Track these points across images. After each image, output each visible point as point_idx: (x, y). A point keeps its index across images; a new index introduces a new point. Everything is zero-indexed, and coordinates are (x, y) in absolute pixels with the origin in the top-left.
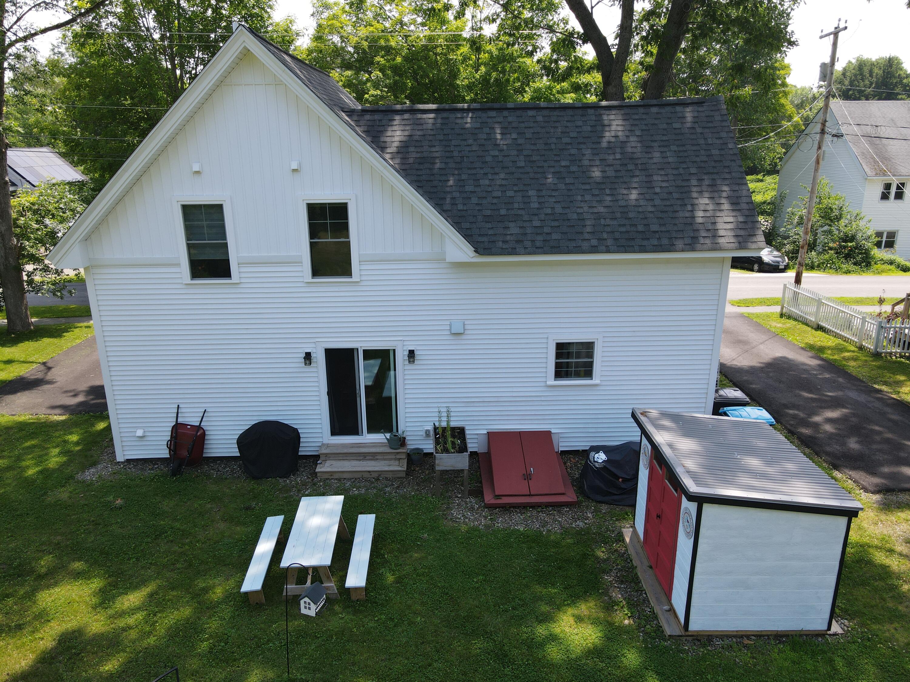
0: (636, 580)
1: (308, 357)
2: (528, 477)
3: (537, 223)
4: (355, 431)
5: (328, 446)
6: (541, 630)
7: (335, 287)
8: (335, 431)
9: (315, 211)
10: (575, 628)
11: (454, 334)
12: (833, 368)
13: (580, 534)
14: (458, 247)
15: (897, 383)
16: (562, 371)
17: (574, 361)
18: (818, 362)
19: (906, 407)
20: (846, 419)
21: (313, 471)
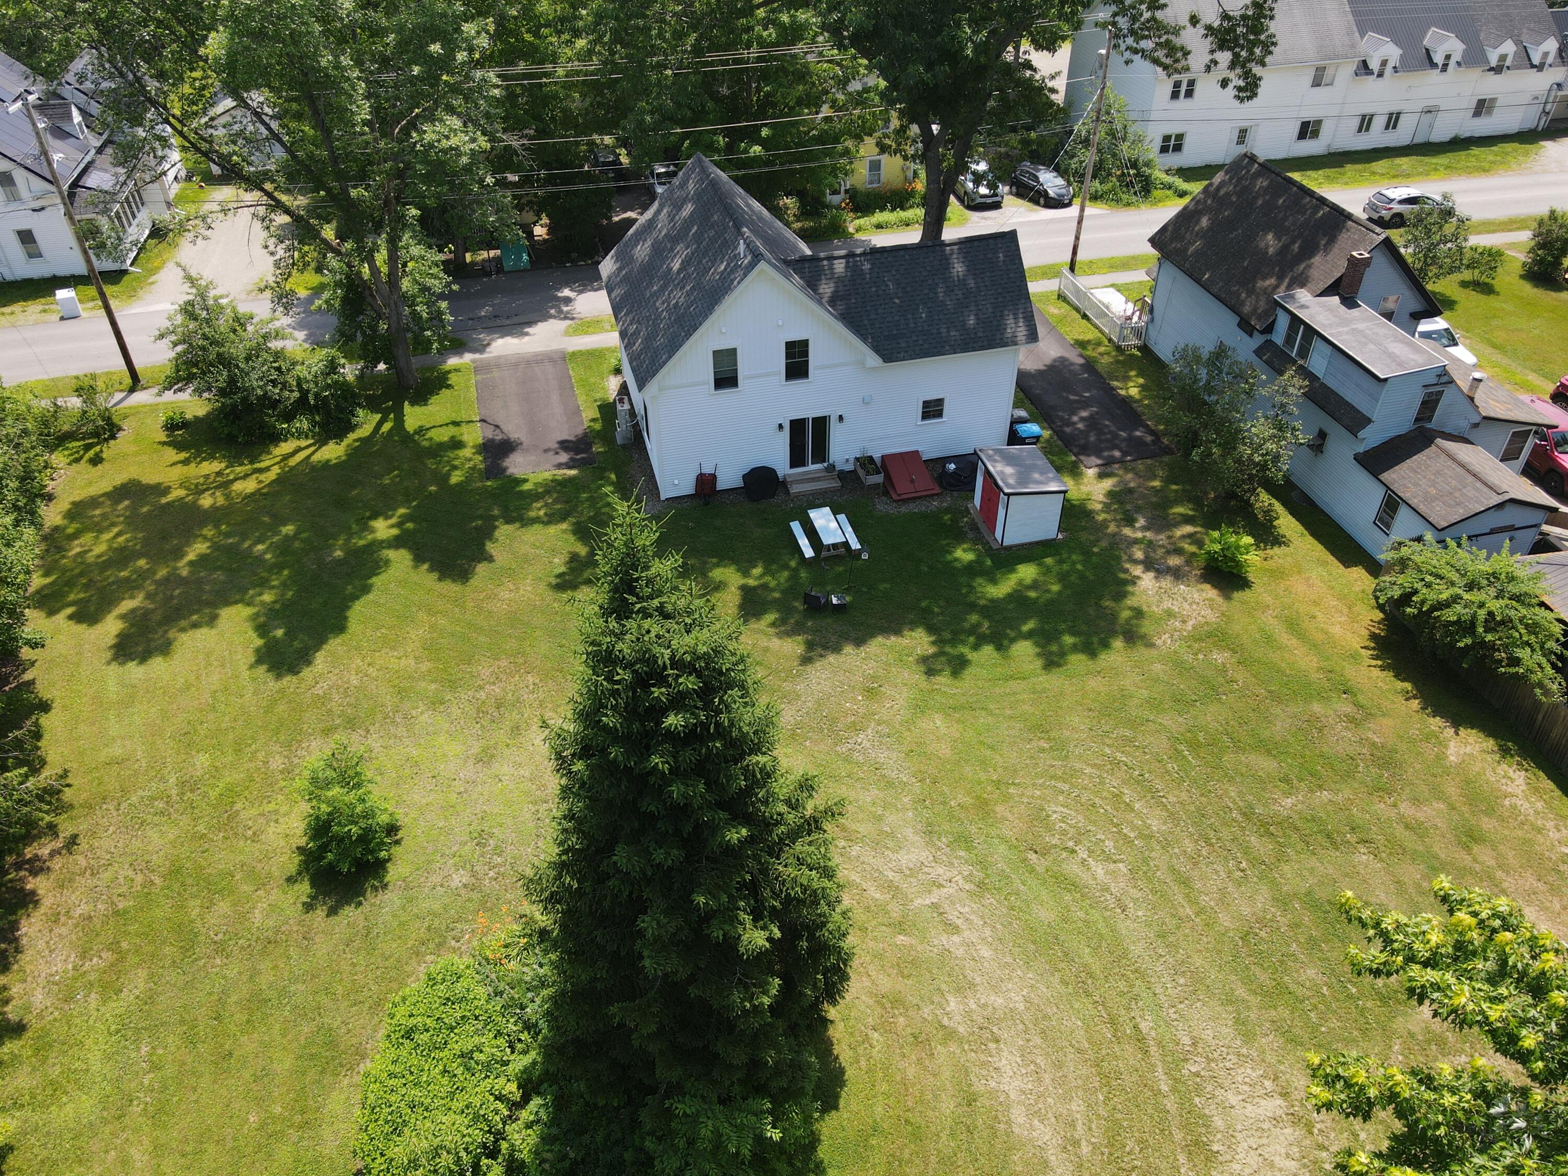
0: (978, 529)
1: (781, 427)
2: (912, 481)
3: (915, 338)
4: (803, 464)
5: (790, 475)
6: (949, 557)
7: (798, 385)
8: (792, 466)
9: (790, 346)
10: (964, 555)
11: (865, 402)
12: (1089, 365)
13: (947, 510)
14: (873, 360)
15: (1127, 378)
16: (926, 415)
17: (932, 409)
18: (1081, 361)
19: (1126, 402)
20: (1091, 417)
21: (787, 492)
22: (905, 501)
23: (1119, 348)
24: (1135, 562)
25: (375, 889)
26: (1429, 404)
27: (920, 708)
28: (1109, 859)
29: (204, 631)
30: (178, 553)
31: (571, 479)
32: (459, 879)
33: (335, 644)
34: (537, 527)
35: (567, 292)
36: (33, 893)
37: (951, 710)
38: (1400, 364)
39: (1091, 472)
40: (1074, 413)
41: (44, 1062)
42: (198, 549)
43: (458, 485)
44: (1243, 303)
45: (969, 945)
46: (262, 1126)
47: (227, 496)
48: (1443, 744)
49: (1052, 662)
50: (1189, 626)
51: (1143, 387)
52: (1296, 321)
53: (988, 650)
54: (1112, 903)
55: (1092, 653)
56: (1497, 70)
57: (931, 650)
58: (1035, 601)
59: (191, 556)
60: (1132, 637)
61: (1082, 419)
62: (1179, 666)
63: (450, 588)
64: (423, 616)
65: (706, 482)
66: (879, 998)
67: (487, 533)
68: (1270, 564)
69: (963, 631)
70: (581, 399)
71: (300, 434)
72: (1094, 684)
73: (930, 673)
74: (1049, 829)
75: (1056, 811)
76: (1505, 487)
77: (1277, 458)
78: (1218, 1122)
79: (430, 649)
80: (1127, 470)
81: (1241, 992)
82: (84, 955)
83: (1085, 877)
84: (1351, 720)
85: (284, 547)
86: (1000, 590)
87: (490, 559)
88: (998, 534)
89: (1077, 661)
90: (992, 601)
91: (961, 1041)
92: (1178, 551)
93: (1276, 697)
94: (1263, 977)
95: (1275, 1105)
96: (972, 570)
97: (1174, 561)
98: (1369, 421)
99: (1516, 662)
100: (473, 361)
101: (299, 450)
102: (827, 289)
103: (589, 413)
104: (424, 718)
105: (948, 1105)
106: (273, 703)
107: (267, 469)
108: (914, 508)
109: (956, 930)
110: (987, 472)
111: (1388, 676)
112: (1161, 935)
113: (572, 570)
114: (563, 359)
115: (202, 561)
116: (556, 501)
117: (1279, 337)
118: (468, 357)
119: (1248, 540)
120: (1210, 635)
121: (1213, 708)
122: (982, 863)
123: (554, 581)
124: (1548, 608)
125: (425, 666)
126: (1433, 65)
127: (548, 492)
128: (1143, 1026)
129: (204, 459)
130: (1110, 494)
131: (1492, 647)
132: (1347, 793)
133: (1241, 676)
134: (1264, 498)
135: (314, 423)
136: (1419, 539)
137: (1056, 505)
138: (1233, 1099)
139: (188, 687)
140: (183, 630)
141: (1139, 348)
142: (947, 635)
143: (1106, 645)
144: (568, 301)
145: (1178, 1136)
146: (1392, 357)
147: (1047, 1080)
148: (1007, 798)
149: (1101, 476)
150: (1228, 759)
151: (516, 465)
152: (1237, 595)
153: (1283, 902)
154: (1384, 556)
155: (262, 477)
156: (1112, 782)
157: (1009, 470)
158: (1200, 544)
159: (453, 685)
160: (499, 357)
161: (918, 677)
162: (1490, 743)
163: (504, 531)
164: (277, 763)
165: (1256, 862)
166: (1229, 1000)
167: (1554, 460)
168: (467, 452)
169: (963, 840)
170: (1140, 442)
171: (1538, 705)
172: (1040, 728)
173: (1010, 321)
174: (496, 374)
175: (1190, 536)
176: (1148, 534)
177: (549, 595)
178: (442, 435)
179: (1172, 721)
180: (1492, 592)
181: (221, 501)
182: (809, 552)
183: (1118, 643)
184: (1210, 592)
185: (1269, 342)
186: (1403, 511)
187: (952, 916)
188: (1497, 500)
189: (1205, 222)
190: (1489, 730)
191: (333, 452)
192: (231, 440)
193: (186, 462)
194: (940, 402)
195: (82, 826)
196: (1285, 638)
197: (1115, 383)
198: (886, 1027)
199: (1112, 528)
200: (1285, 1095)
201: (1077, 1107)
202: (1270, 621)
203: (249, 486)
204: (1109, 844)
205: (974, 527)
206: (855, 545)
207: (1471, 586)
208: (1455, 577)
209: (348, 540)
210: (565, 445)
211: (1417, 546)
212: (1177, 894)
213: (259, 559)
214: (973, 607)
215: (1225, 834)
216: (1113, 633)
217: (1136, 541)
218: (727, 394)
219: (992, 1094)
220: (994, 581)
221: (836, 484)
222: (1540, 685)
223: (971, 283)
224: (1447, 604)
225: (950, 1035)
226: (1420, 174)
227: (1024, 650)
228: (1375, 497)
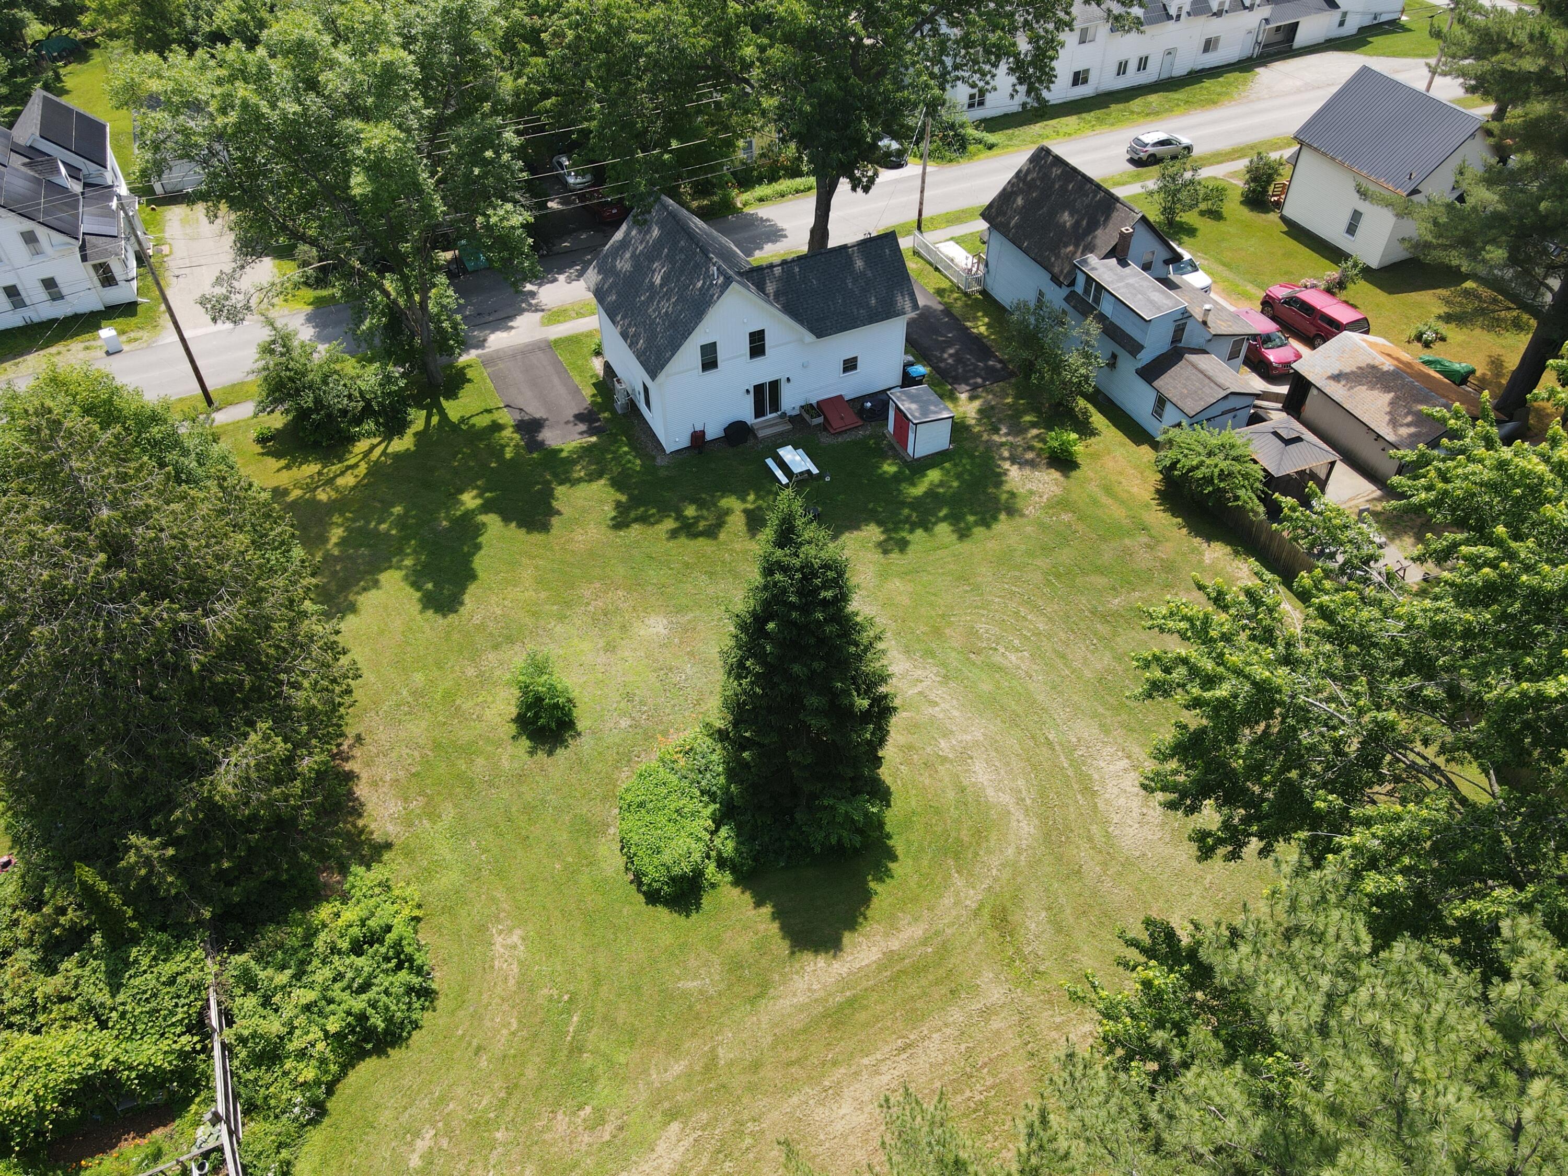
0: (895, 449)
1: (747, 391)
2: (842, 418)
3: (836, 319)
4: (764, 415)
5: (756, 424)
6: (880, 471)
7: (759, 361)
8: (757, 416)
9: (752, 335)
10: (889, 468)
11: (804, 366)
12: (948, 311)
13: (871, 436)
14: (809, 337)
15: (976, 319)
16: (845, 370)
17: (850, 365)
18: (941, 307)
19: (978, 338)
20: (957, 353)
21: (755, 436)
22: (840, 433)
23: (966, 294)
24: (1004, 459)
25: (573, 737)
26: (1179, 331)
27: (884, 575)
28: (1017, 650)
29: (374, 591)
30: (325, 540)
31: (594, 445)
32: (624, 723)
33: (472, 589)
34: (583, 485)
35: (529, 287)
36: (352, 772)
37: (903, 575)
38: (1159, 309)
39: (963, 397)
40: (943, 351)
41: (414, 860)
42: (336, 534)
43: (512, 459)
44: (1053, 265)
45: (944, 711)
46: (565, 869)
47: (337, 490)
48: (1201, 554)
49: (963, 534)
50: (1045, 499)
51: (989, 326)
52: (1089, 279)
53: (919, 532)
54: (1023, 675)
55: (988, 526)
56: (1219, 14)
57: (882, 538)
58: (944, 494)
59: (334, 540)
60: (1011, 511)
61: (951, 355)
62: (1041, 526)
63: (537, 538)
64: (525, 561)
65: (698, 437)
66: (901, 748)
67: (548, 494)
68: (1090, 450)
69: (900, 521)
70: (577, 380)
71: (369, 434)
72: (991, 545)
73: (886, 552)
74: (980, 638)
75: (981, 627)
76: (1227, 384)
77: (1087, 378)
78: (1096, 776)
79: (540, 582)
80: (988, 392)
81: (1101, 710)
82: (406, 800)
83: (1005, 663)
84: (1148, 546)
85: (401, 522)
86: (919, 490)
87: (558, 513)
88: (910, 450)
89: (979, 531)
90: (916, 498)
91: (951, 762)
92: (1031, 448)
93: (1103, 538)
94: (1112, 700)
95: (1125, 763)
96: (897, 478)
97: (1030, 455)
98: (1142, 347)
99: (1237, 498)
100: (479, 356)
101: (373, 447)
102: (770, 288)
103: (588, 392)
104: (558, 629)
105: (951, 795)
106: (448, 634)
107: (356, 465)
108: (847, 438)
109: (936, 704)
110: (897, 407)
111: (1168, 515)
112: (1054, 688)
113: (621, 513)
114: (550, 347)
115: (343, 542)
116: (590, 463)
117: (1079, 288)
118: (474, 353)
119: (1074, 436)
120: (1058, 503)
121: (1066, 550)
122: (944, 665)
123: (610, 523)
124: (1255, 462)
125: (543, 595)
126: (1169, 17)
127: (580, 457)
128: (1050, 737)
129: (301, 464)
130: (980, 411)
131: (1224, 491)
132: (1149, 591)
133: (1080, 527)
134: (1082, 403)
135: (377, 423)
136: (1179, 425)
137: (947, 427)
138: (1103, 764)
139: (381, 632)
140: (358, 593)
141: (981, 292)
142: (891, 526)
143: (995, 519)
144: (533, 294)
145: (1076, 787)
146: (1152, 302)
147: (1002, 772)
148: (950, 624)
149: (972, 398)
150: (1079, 581)
151: (551, 437)
152: (1074, 474)
153: (1119, 658)
154: (1160, 438)
155: (356, 472)
156: (1012, 605)
157: (914, 406)
158: (1044, 441)
159: (568, 604)
160: (497, 351)
161: (878, 556)
162: (1228, 549)
163: (560, 490)
164: (471, 672)
165: (1102, 638)
166: (1095, 715)
167: (1262, 354)
168: (507, 433)
169: (930, 653)
170: (993, 369)
171: (1252, 522)
172: (962, 578)
173: (899, 298)
174: (501, 366)
175: (1037, 436)
176: (1010, 438)
177: (611, 534)
178: (482, 421)
179: (1043, 563)
180: (1222, 456)
181: (333, 495)
182: (784, 480)
183: (1003, 516)
184: (1056, 475)
185: (1073, 292)
186: (1168, 406)
187: (932, 697)
188: (1223, 394)
189: (1020, 201)
190: (1228, 542)
191: (402, 444)
192: (316, 445)
193: (288, 467)
194: (855, 359)
195: (361, 729)
196: (1105, 500)
197: (968, 324)
198: (909, 762)
199: (985, 437)
200: (1129, 757)
201: (1021, 783)
202: (1093, 489)
203: (348, 480)
204: (1016, 642)
205: (892, 447)
206: (815, 471)
207: (1210, 454)
208: (1200, 449)
209: (447, 512)
210: (579, 418)
211: (1177, 430)
212: (1060, 663)
213: (387, 534)
214: (903, 504)
215: (1082, 625)
216: (998, 511)
217: (1002, 444)
218: (711, 374)
219: (974, 785)
220: (913, 484)
221: (790, 427)
222: (1252, 510)
223: (869, 274)
224: (1197, 467)
225: (944, 760)
226: (1166, 111)
227: (943, 529)
228: (1152, 397)
